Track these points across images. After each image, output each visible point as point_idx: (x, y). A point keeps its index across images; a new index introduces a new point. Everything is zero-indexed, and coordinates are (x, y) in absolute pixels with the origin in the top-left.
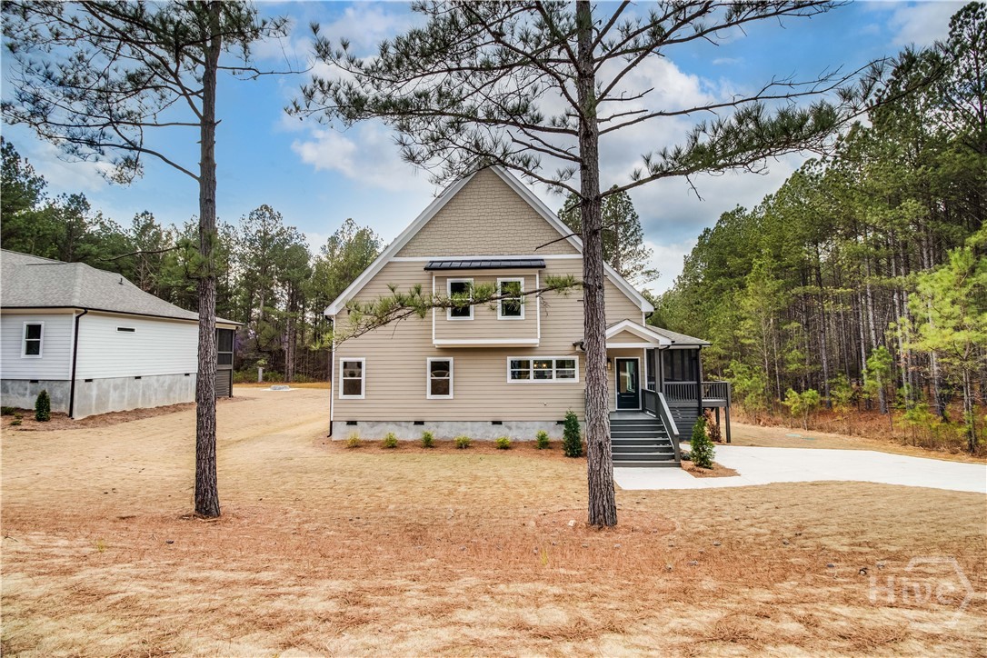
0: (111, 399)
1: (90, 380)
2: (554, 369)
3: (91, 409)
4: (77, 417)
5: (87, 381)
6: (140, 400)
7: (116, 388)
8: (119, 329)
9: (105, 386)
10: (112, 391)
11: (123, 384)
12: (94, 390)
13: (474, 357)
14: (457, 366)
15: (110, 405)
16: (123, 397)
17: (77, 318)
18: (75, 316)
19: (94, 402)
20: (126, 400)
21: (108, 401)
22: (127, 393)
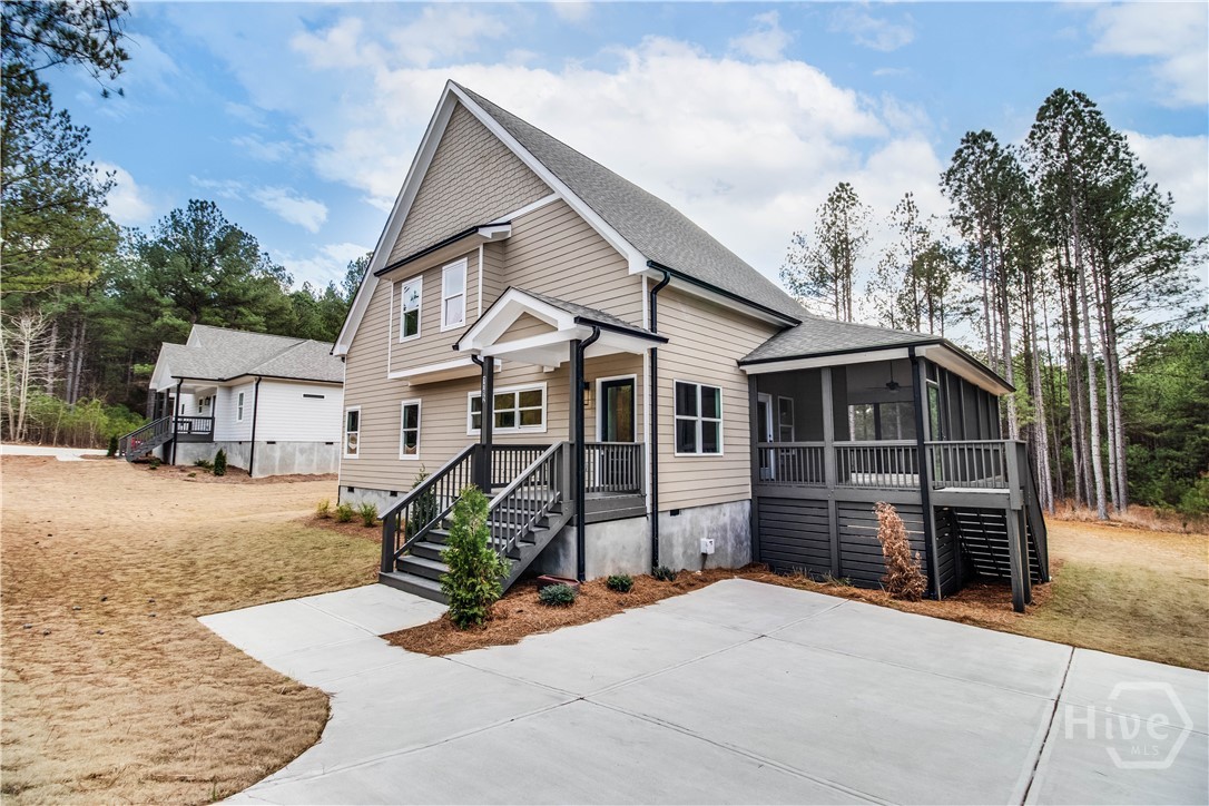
0: (297, 462)
1: (274, 443)
2: (517, 410)
3: (273, 470)
4: (256, 474)
5: (268, 443)
6: (332, 465)
7: (302, 451)
8: (305, 396)
9: (289, 448)
10: (297, 453)
11: (311, 449)
12: (277, 452)
13: (439, 397)
14: (424, 411)
15: (296, 466)
16: (312, 461)
17: (257, 385)
18: (255, 382)
19: (277, 463)
20: (314, 464)
21: (294, 463)
22: (315, 458)
